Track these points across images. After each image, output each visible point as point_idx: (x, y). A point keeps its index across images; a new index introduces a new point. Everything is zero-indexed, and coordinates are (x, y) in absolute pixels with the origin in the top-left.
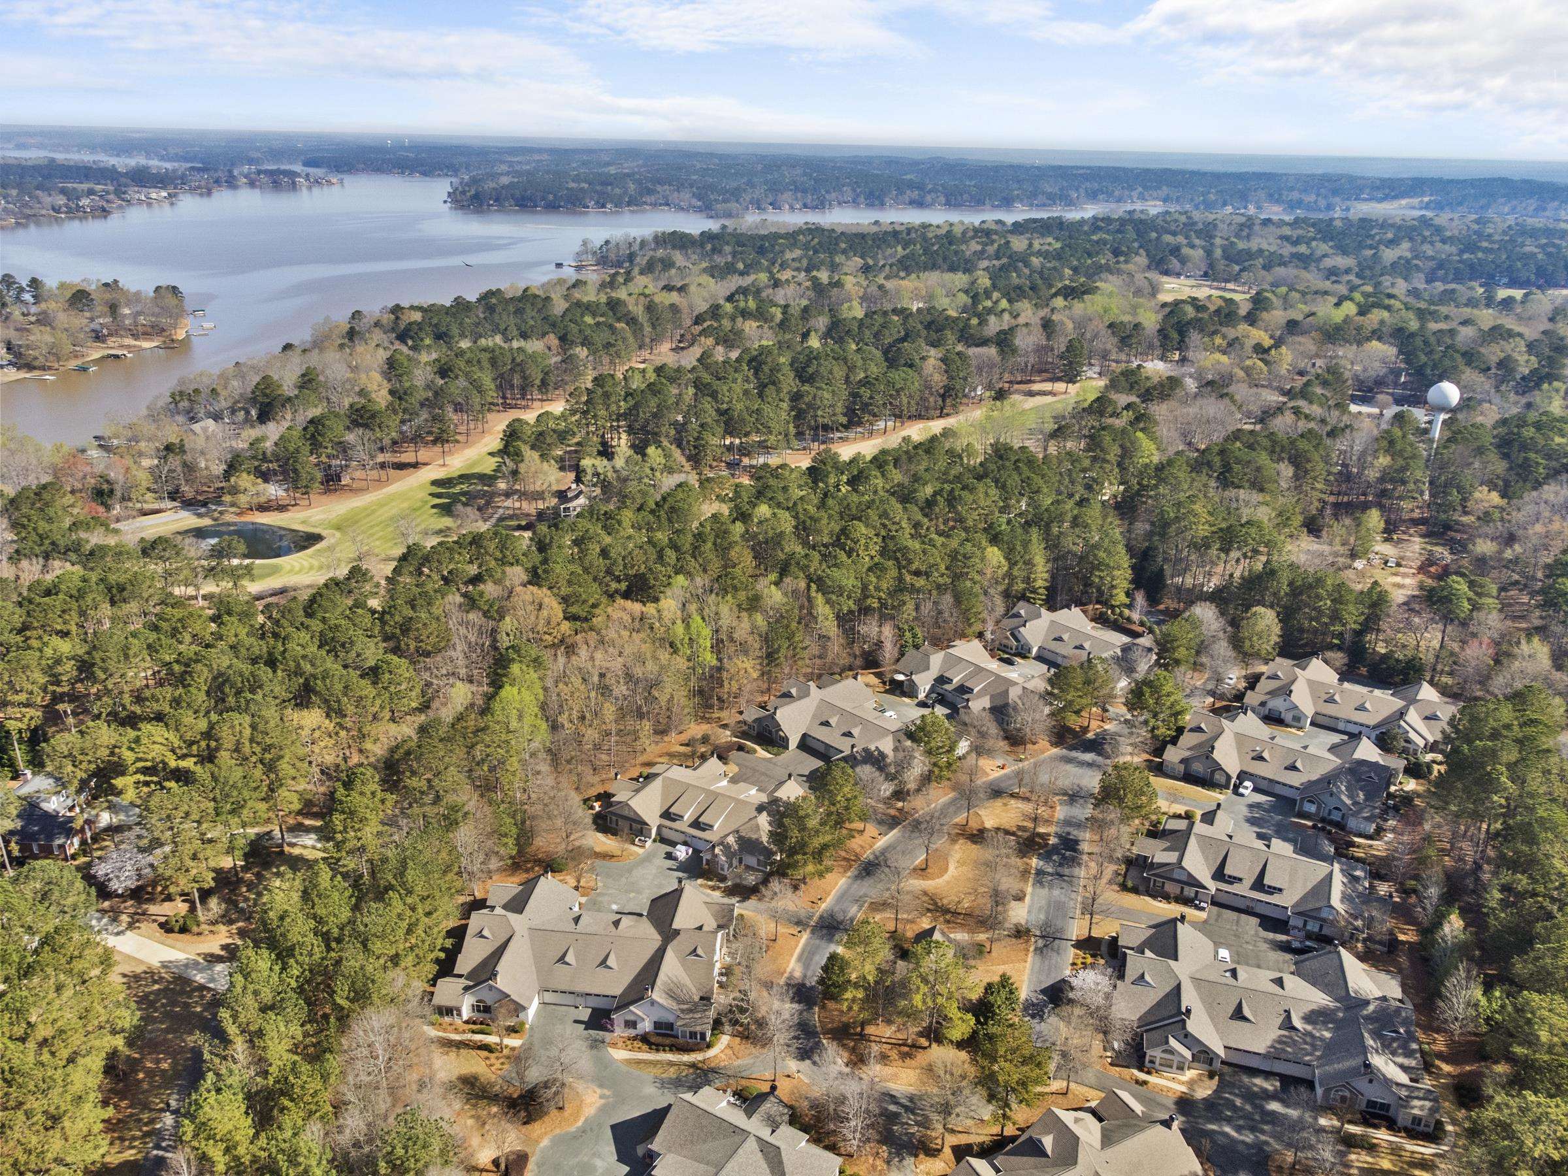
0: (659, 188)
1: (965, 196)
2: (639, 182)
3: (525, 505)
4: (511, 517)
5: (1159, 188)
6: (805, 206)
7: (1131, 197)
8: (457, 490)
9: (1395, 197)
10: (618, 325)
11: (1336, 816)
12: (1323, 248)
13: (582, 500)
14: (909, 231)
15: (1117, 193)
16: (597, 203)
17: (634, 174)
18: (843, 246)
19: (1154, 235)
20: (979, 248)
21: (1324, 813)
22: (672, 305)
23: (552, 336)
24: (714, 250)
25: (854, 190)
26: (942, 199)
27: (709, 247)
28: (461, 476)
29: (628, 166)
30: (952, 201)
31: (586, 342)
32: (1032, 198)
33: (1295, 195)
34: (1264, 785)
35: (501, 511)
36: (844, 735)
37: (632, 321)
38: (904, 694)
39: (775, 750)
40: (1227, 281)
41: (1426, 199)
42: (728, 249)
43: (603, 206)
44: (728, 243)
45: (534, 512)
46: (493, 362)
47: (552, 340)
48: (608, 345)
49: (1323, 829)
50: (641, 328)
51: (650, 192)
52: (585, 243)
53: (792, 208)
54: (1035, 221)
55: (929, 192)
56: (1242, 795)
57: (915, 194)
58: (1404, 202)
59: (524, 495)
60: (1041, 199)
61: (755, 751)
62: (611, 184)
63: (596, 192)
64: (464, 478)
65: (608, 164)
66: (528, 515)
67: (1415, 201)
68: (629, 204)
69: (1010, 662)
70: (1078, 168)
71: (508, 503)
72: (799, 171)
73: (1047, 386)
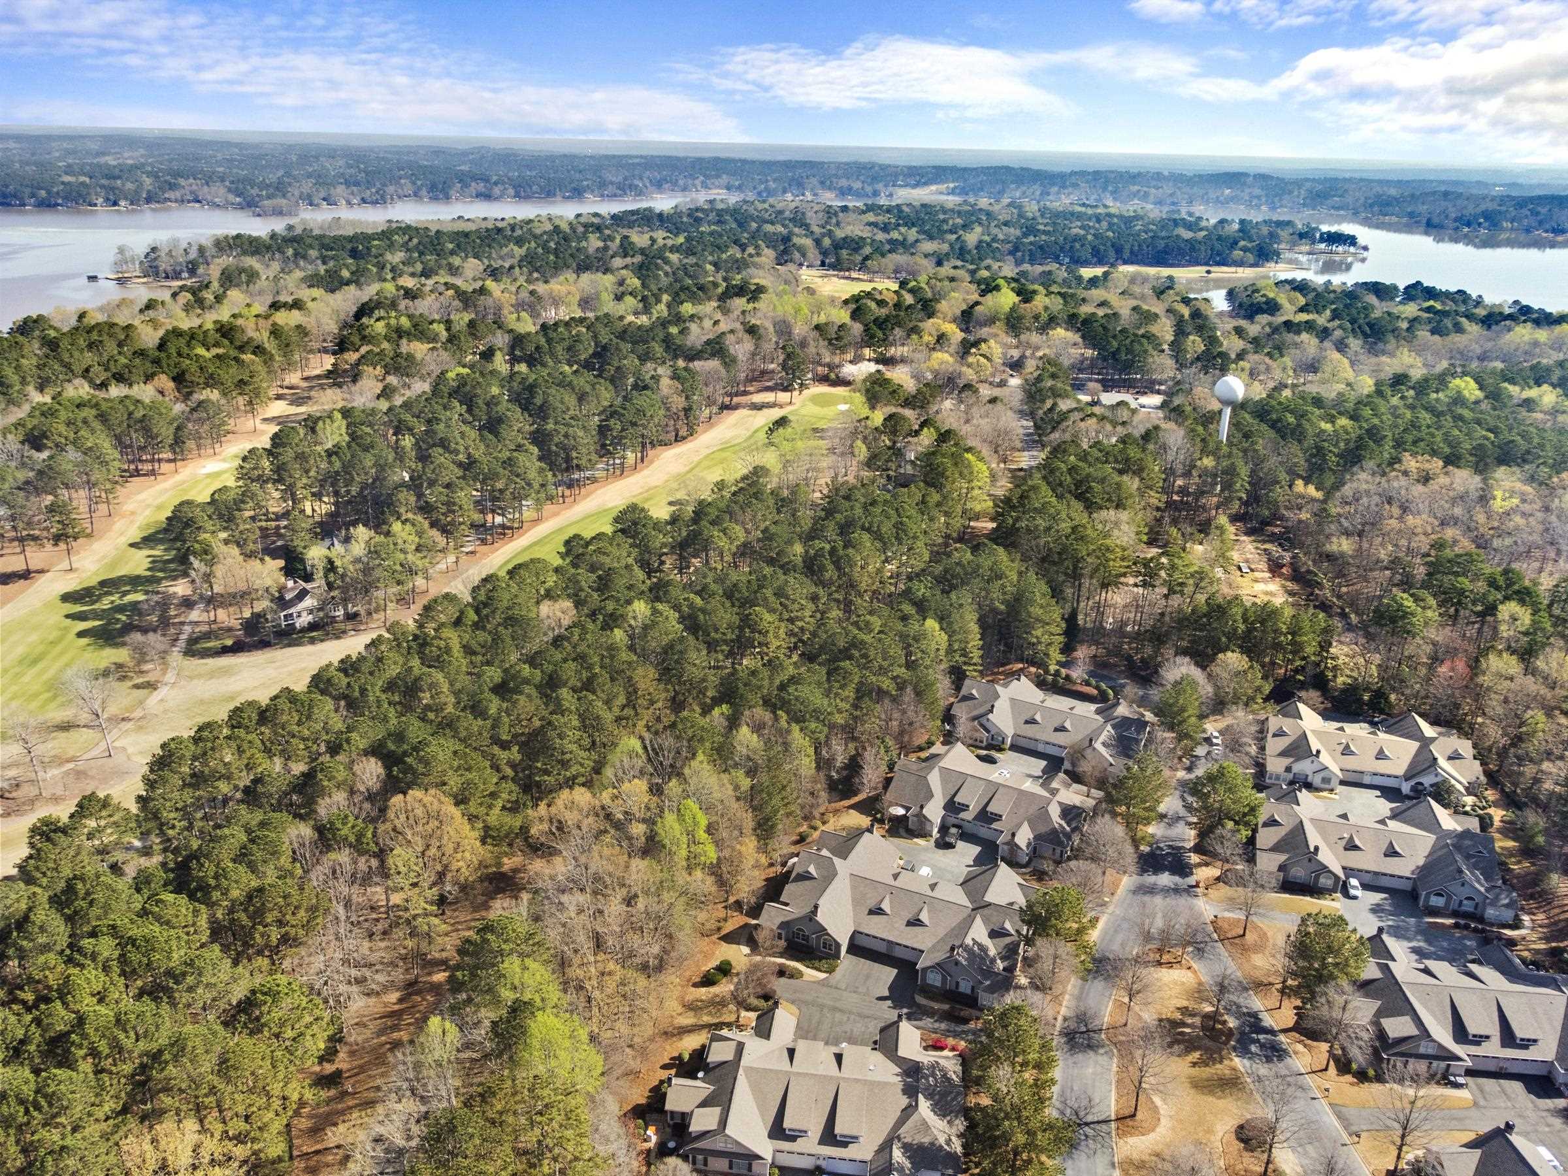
0: (182, 182)
1: (535, 188)
2: (154, 175)
3: (222, 614)
4: (207, 636)
5: (718, 176)
6: (364, 201)
7: (694, 185)
8: (105, 603)
9: (926, 184)
10: (244, 357)
11: (1468, 906)
12: (912, 234)
13: (308, 602)
14: (513, 228)
15: (681, 182)
16: (107, 200)
17: (143, 165)
18: (451, 246)
19: (754, 225)
20: (600, 244)
21: (1454, 905)
22: (298, 327)
23: (163, 377)
24: (296, 255)
25: (414, 183)
26: (511, 191)
27: (290, 252)
28: (103, 583)
29: (130, 158)
30: (522, 193)
31: (211, 381)
32: (602, 188)
33: (843, 183)
34: (1367, 878)
35: (188, 629)
36: (909, 924)
37: (258, 350)
38: (912, 834)
39: (824, 964)
40: (849, 270)
41: (952, 185)
42: (313, 253)
43: (115, 204)
44: (311, 247)
45: (236, 624)
46: (103, 417)
47: (164, 381)
48: (241, 383)
49: (1467, 927)
50: (272, 358)
51: (172, 187)
52: (121, 250)
53: (349, 203)
54: (633, 213)
55: (496, 184)
56: (1355, 898)
57: (481, 186)
58: (934, 188)
59: (212, 601)
60: (611, 189)
61: (800, 974)
62: (119, 177)
63: (102, 187)
64: (109, 585)
65: (99, 154)
66: (230, 629)
67: (943, 187)
68: (148, 200)
69: (991, 760)
70: (631, 157)
71: (195, 615)
72: (341, 163)
73: (769, 397)
